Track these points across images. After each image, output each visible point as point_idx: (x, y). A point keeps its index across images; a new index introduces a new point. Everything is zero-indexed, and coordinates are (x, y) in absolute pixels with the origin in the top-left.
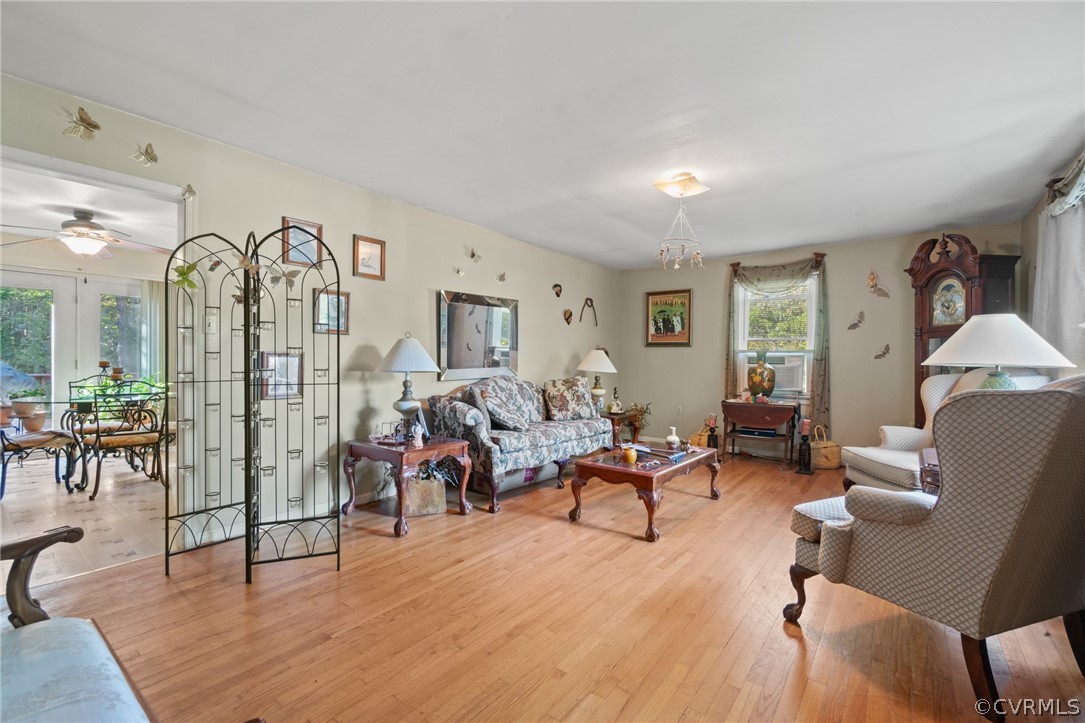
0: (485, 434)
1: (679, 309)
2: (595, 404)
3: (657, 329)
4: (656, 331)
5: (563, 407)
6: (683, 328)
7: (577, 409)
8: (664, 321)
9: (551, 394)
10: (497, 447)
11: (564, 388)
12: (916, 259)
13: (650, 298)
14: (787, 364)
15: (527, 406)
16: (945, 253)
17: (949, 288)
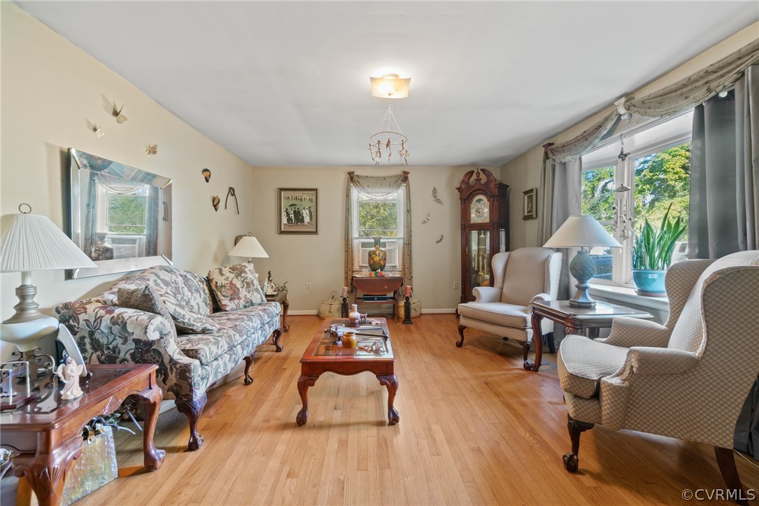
0: (173, 348)
1: (307, 204)
2: (262, 289)
3: (289, 220)
4: (288, 221)
5: (234, 296)
6: (311, 219)
7: (249, 296)
8: (295, 212)
9: (219, 284)
10: (197, 362)
11: (233, 275)
12: (463, 181)
13: (282, 193)
14: (387, 248)
15: (195, 298)
16: (478, 180)
17: (479, 201)
